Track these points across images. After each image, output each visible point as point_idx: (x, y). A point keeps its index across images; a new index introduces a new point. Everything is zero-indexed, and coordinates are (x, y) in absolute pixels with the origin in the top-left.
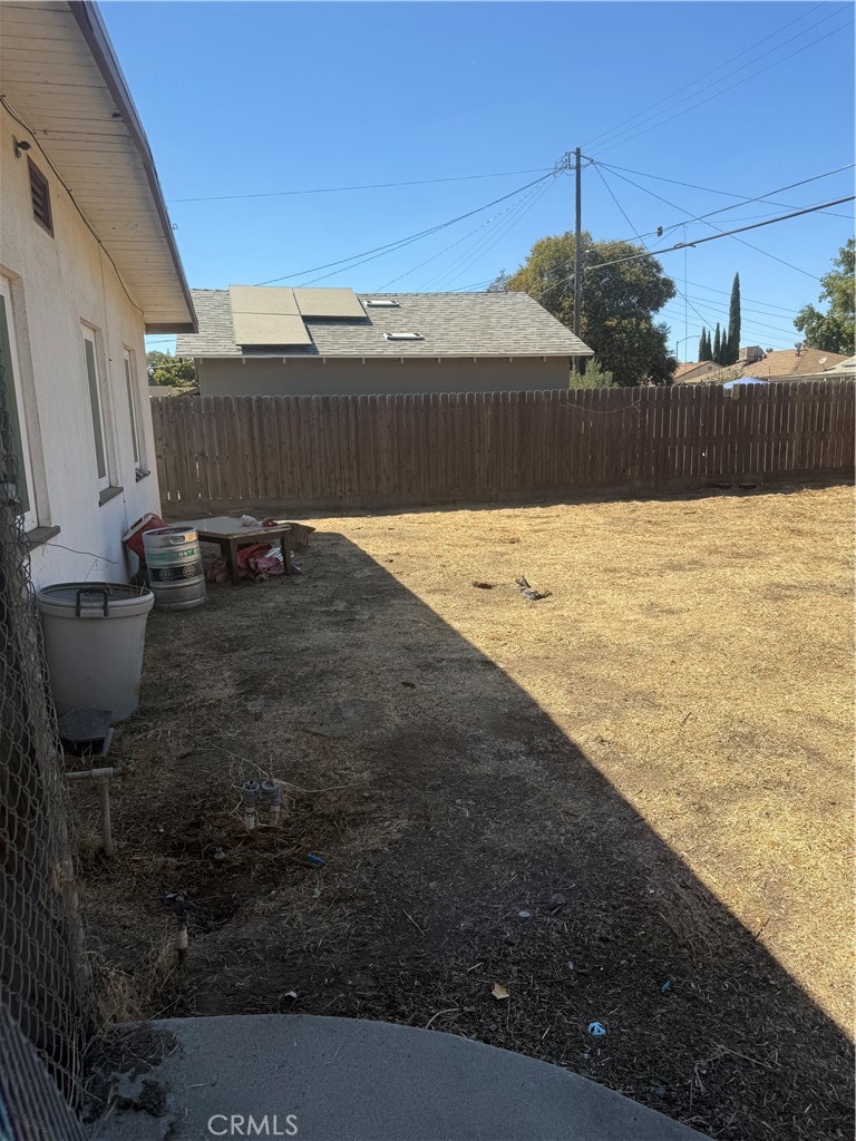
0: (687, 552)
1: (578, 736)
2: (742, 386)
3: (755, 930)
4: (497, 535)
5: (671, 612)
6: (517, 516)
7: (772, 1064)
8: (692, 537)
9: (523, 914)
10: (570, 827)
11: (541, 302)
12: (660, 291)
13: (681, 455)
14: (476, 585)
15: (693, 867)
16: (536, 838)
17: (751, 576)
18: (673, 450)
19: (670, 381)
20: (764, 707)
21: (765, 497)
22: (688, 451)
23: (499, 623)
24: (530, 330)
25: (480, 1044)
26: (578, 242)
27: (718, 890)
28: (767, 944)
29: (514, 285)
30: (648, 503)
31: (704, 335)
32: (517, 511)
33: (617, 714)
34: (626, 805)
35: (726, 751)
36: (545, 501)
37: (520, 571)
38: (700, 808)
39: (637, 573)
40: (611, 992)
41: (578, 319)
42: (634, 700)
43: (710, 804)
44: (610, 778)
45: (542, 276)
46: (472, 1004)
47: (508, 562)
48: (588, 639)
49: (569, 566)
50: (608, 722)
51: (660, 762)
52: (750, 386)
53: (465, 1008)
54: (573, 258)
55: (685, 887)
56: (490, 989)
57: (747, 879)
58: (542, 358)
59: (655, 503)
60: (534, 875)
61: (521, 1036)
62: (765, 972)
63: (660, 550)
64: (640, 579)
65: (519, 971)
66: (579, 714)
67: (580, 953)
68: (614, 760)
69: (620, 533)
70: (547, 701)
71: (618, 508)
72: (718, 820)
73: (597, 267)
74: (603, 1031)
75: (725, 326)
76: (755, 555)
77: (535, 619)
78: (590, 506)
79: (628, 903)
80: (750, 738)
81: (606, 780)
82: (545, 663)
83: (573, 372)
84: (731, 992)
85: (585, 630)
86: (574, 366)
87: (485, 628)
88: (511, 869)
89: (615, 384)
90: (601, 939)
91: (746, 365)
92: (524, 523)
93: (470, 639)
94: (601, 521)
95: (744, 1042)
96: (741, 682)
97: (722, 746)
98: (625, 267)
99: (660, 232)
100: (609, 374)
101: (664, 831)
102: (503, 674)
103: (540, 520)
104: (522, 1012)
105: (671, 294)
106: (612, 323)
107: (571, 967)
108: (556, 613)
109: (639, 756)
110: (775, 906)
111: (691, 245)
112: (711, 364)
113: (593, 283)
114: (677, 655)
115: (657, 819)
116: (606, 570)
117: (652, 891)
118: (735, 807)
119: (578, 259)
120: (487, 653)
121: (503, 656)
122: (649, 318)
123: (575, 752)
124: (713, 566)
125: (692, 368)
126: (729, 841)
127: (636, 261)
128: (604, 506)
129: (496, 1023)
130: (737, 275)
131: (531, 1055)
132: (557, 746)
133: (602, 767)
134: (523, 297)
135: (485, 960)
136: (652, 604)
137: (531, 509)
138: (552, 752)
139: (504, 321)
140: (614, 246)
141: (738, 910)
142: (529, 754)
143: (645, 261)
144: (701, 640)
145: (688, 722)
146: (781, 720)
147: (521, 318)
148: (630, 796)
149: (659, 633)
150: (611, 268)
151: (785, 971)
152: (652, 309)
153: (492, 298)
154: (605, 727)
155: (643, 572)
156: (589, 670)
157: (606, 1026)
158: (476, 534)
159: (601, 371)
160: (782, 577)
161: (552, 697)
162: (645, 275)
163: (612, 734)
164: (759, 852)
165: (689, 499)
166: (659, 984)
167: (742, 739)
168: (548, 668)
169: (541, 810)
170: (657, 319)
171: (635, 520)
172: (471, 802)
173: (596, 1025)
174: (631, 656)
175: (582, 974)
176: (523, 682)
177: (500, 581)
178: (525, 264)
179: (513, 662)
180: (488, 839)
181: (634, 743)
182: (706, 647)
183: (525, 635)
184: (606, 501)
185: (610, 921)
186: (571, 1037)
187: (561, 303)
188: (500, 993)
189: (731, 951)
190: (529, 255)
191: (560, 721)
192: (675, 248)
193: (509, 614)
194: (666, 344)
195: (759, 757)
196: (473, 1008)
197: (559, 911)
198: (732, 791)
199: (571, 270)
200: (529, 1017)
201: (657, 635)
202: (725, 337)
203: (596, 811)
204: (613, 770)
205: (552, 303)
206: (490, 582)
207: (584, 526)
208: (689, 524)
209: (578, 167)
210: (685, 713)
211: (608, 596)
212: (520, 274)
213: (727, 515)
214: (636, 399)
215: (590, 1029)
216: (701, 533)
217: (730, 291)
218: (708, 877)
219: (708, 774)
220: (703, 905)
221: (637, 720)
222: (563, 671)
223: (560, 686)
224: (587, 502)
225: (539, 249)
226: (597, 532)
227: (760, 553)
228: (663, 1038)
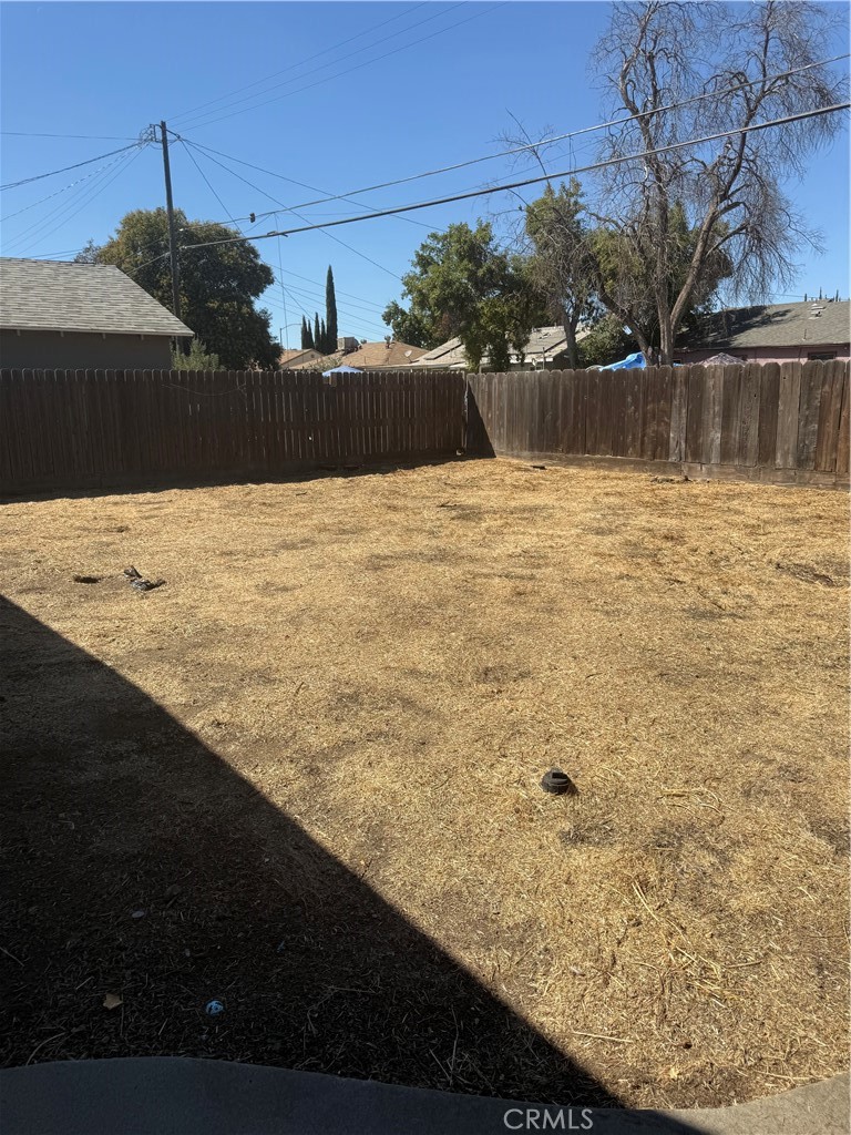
0: (299, 532)
1: (194, 724)
2: (339, 374)
3: (360, 872)
4: (103, 524)
5: (285, 589)
6: (124, 503)
7: (375, 988)
8: (303, 517)
9: (136, 915)
10: (185, 816)
11: (136, 279)
12: (260, 277)
13: (290, 439)
14: (78, 579)
15: (306, 828)
16: (150, 835)
17: (356, 550)
18: (282, 434)
19: (277, 367)
20: (366, 668)
21: (366, 477)
22: (296, 435)
23: (106, 619)
24: (123, 306)
25: (92, 1061)
26: (171, 219)
27: (328, 844)
28: (370, 882)
29: (105, 257)
30: (262, 485)
31: (305, 323)
32: (125, 497)
33: (234, 695)
34: (243, 782)
35: (335, 713)
36: (157, 486)
37: (128, 561)
38: (312, 770)
39: (253, 555)
40: (228, 967)
41: (177, 299)
42: (250, 678)
43: (320, 765)
44: (226, 759)
45: (136, 251)
46: (81, 1023)
47: (116, 553)
48: (206, 624)
49: (184, 553)
50: (224, 704)
51: (275, 734)
52: (346, 374)
53: (74, 1030)
54: (167, 235)
55: (298, 848)
56: (101, 1000)
57: (353, 827)
58: (139, 335)
59: (269, 486)
60: (147, 873)
61: (137, 1039)
62: (368, 908)
63: (274, 531)
64: (256, 561)
65: (133, 974)
66: (195, 702)
67: (197, 938)
68: (231, 741)
69: (234, 515)
70: (160, 694)
71: (233, 491)
72: (328, 778)
73: (193, 247)
74: (220, 1007)
75: (323, 316)
76: (358, 530)
77: (146, 611)
78: (204, 490)
79: (245, 876)
80: (354, 698)
81: (223, 761)
82: (158, 654)
83: (178, 352)
84: (339, 934)
85: (201, 616)
86: (178, 346)
87: (90, 626)
88: (122, 872)
89: (222, 367)
90: (219, 919)
91: (344, 355)
92: (133, 510)
93: (72, 639)
94: (217, 505)
95: (352, 977)
96: (347, 647)
97: (331, 709)
98: (222, 249)
99: (253, 219)
100: (215, 357)
101: (278, 800)
102: (111, 671)
103: (151, 506)
104: (137, 1014)
105: (271, 282)
106: (214, 305)
107: (188, 954)
108: (170, 602)
109: (254, 731)
110: (377, 846)
111: (283, 234)
112: (313, 353)
113: (190, 263)
114: (290, 630)
115: (271, 790)
116: (223, 554)
117: (267, 860)
118: (342, 764)
119: (172, 236)
120: (92, 652)
121: (112, 653)
122: (250, 303)
123: (191, 739)
124: (322, 543)
125: (296, 355)
126: (337, 795)
127: (233, 244)
128: (218, 490)
129: (109, 1034)
130: (330, 268)
131: (147, 1055)
132: (172, 738)
133: (218, 749)
134: (112, 271)
135: (95, 974)
136: (268, 583)
137: (140, 495)
138: (167, 745)
139: (94, 295)
140: (209, 227)
141: (345, 858)
142: (140, 752)
143: (242, 245)
144: (313, 613)
145: (301, 691)
146: (381, 677)
147: (113, 293)
148: (247, 773)
149: (275, 611)
150: (207, 249)
151: (384, 903)
152: (253, 295)
153: (77, 269)
154: (222, 710)
155: (258, 553)
156: (205, 655)
157: (223, 1002)
158: (78, 524)
159: (207, 353)
160: (381, 550)
161: (164, 687)
162: (242, 259)
163: (229, 716)
164: (363, 800)
165: (300, 481)
166: (275, 946)
167: (348, 699)
168: (161, 659)
169: (156, 806)
170: (259, 304)
171: (250, 503)
172: (78, 813)
173: (214, 1003)
174: (248, 636)
175: (200, 958)
176: (135, 678)
177: (107, 573)
178: (116, 237)
179: (122, 658)
180: (98, 848)
181: (250, 720)
182: (317, 619)
183: (136, 628)
184: (221, 485)
185: (226, 899)
186: (188, 1023)
187: (158, 281)
188: (112, 1002)
189: (339, 898)
190: (120, 227)
191: (175, 712)
192: (268, 235)
193: (117, 609)
194: (270, 330)
195: (363, 713)
196: (83, 1027)
197: (176, 901)
198: (340, 749)
199: (166, 248)
200: (144, 1018)
201: (272, 613)
202: (323, 327)
203: (213, 794)
204: (230, 751)
205: (148, 280)
206: (95, 574)
207: (198, 511)
208: (301, 505)
209: (165, 141)
210: (298, 683)
211: (226, 579)
212: (111, 246)
213: (334, 495)
214: (241, 382)
215: (207, 1010)
216: (312, 513)
217: (325, 283)
218: (320, 834)
219: (317, 737)
220: (315, 862)
221: (252, 698)
222: (178, 660)
223: (174, 676)
224: (202, 486)
225: (130, 222)
226: (213, 516)
227: (363, 529)
228: (279, 995)
